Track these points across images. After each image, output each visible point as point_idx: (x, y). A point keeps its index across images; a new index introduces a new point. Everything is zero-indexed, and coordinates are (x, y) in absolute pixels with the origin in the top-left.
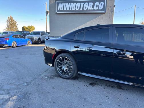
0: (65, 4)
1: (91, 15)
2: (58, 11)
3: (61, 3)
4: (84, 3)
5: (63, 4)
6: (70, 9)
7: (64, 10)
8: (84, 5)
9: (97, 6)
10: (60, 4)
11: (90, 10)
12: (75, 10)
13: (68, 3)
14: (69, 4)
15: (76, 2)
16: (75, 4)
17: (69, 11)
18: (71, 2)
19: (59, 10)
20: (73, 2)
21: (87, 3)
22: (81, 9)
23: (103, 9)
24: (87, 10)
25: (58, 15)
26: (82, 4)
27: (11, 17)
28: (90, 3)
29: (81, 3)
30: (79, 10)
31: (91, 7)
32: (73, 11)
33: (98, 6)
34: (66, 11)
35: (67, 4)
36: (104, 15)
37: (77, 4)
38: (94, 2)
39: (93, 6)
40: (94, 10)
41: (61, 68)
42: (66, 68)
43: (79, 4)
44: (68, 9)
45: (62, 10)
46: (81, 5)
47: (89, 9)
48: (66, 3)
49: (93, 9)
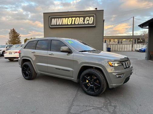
14: (62, 19)
22: (73, 23)
27: (13, 29)
28: (81, 18)
30: (71, 24)
32: (65, 25)
34: (59, 25)
38: (84, 17)
47: (80, 23)
48: (59, 18)
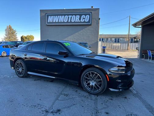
0: (54, 16)
1: (79, 26)
3: (51, 15)
4: (71, 16)
5: (52, 17)
6: (59, 21)
7: (54, 22)
8: (71, 17)
9: (83, 18)
10: (49, 17)
12: (64, 22)
14: (58, 16)
15: (65, 15)
16: (63, 16)
17: (58, 22)
19: (48, 22)
22: (69, 21)
24: (75, 22)
25: (48, 26)
26: (70, 16)
27: (10, 26)
28: (77, 16)
30: (68, 22)
31: (78, 19)
32: (62, 23)
33: (85, 19)
34: (55, 23)
35: (56, 16)
36: (90, 27)
37: (65, 16)
38: (81, 15)
39: (80, 19)
40: (81, 22)
43: (67, 16)
44: (57, 21)
45: (52, 21)
46: (69, 18)
47: (76, 21)
49: (80, 21)
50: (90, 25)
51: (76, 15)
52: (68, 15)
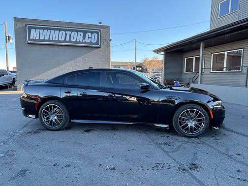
0: (41, 31)
2: (30, 40)
3: (36, 28)
4: (71, 32)
5: (38, 30)
7: (41, 38)
9: (89, 38)
11: (80, 43)
13: (48, 29)
14: (49, 31)
15: (60, 30)
16: (57, 32)
18: (51, 29)
19: (31, 38)
20: (55, 30)
21: (75, 33)
23: (97, 43)
24: (76, 42)
25: (30, 45)
28: (79, 33)
29: (67, 32)
31: (82, 38)
33: (91, 38)
35: (45, 31)
37: (61, 32)
40: (85, 43)
41: (48, 118)
42: (56, 118)
43: (63, 32)
44: (47, 38)
45: (37, 38)
49: (84, 41)
50: (99, 48)
51: (77, 31)
52: (65, 30)
